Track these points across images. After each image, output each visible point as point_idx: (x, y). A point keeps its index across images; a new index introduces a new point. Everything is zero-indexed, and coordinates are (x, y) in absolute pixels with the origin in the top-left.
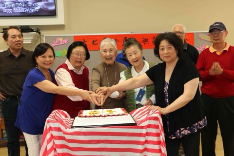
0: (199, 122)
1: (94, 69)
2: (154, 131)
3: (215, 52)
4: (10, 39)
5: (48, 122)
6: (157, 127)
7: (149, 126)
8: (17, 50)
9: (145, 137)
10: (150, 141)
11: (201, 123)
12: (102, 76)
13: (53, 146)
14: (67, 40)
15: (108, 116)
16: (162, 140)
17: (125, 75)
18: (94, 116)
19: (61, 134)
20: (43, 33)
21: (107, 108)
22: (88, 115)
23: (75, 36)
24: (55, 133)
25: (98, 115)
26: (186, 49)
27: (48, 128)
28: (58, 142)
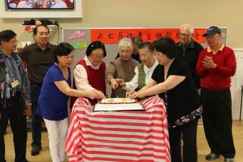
0: (196, 110)
1: (111, 63)
2: (159, 116)
3: (211, 52)
4: (38, 34)
5: (75, 106)
6: (161, 113)
7: (155, 112)
8: (43, 45)
9: (151, 120)
10: (155, 124)
11: (198, 110)
12: (117, 69)
13: (78, 126)
14: (84, 33)
15: (123, 103)
16: (165, 124)
17: (138, 70)
18: (111, 103)
19: (85, 116)
20: (61, 25)
21: (121, 97)
22: (107, 102)
23: (92, 30)
24: (81, 116)
25: (114, 102)
26: (193, 47)
27: (75, 111)
28: (83, 122)
